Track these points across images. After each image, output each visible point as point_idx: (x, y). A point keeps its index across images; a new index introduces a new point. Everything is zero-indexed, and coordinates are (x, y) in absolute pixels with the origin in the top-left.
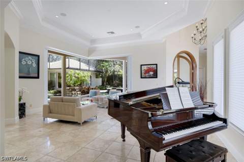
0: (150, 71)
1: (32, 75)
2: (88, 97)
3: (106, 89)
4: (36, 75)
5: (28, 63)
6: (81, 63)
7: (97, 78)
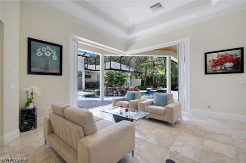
0: (227, 62)
1: (51, 71)
2: (124, 100)
3: (146, 90)
4: (58, 71)
5: (46, 55)
6: (122, 65)
7: (136, 78)
